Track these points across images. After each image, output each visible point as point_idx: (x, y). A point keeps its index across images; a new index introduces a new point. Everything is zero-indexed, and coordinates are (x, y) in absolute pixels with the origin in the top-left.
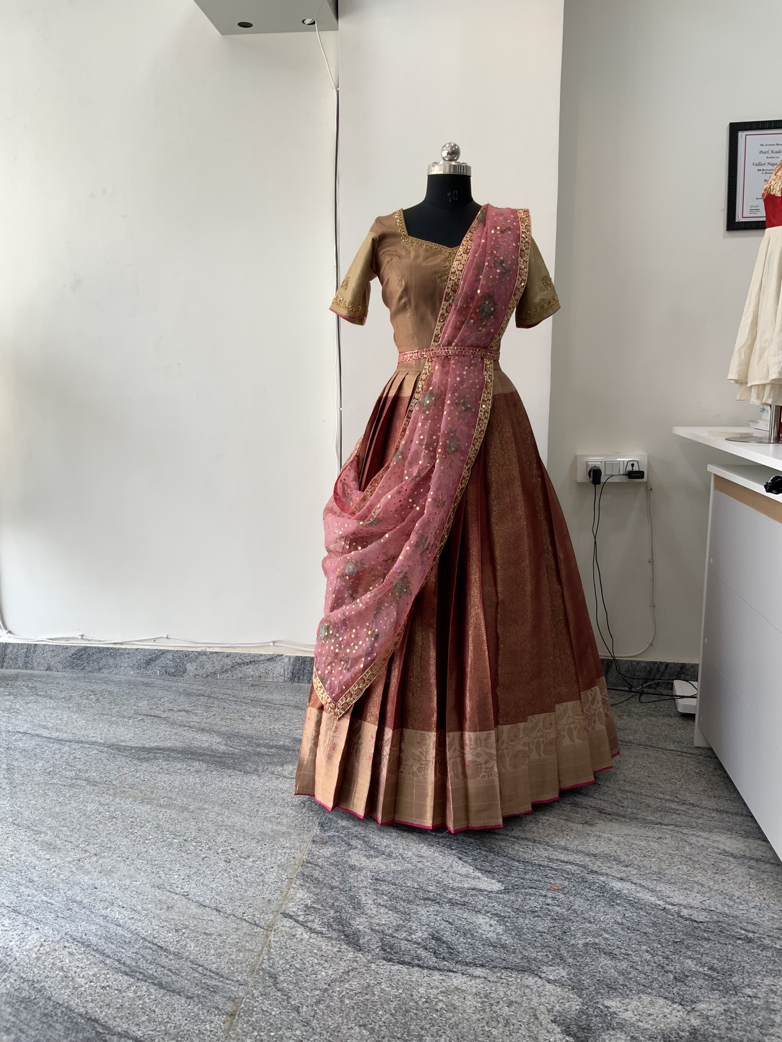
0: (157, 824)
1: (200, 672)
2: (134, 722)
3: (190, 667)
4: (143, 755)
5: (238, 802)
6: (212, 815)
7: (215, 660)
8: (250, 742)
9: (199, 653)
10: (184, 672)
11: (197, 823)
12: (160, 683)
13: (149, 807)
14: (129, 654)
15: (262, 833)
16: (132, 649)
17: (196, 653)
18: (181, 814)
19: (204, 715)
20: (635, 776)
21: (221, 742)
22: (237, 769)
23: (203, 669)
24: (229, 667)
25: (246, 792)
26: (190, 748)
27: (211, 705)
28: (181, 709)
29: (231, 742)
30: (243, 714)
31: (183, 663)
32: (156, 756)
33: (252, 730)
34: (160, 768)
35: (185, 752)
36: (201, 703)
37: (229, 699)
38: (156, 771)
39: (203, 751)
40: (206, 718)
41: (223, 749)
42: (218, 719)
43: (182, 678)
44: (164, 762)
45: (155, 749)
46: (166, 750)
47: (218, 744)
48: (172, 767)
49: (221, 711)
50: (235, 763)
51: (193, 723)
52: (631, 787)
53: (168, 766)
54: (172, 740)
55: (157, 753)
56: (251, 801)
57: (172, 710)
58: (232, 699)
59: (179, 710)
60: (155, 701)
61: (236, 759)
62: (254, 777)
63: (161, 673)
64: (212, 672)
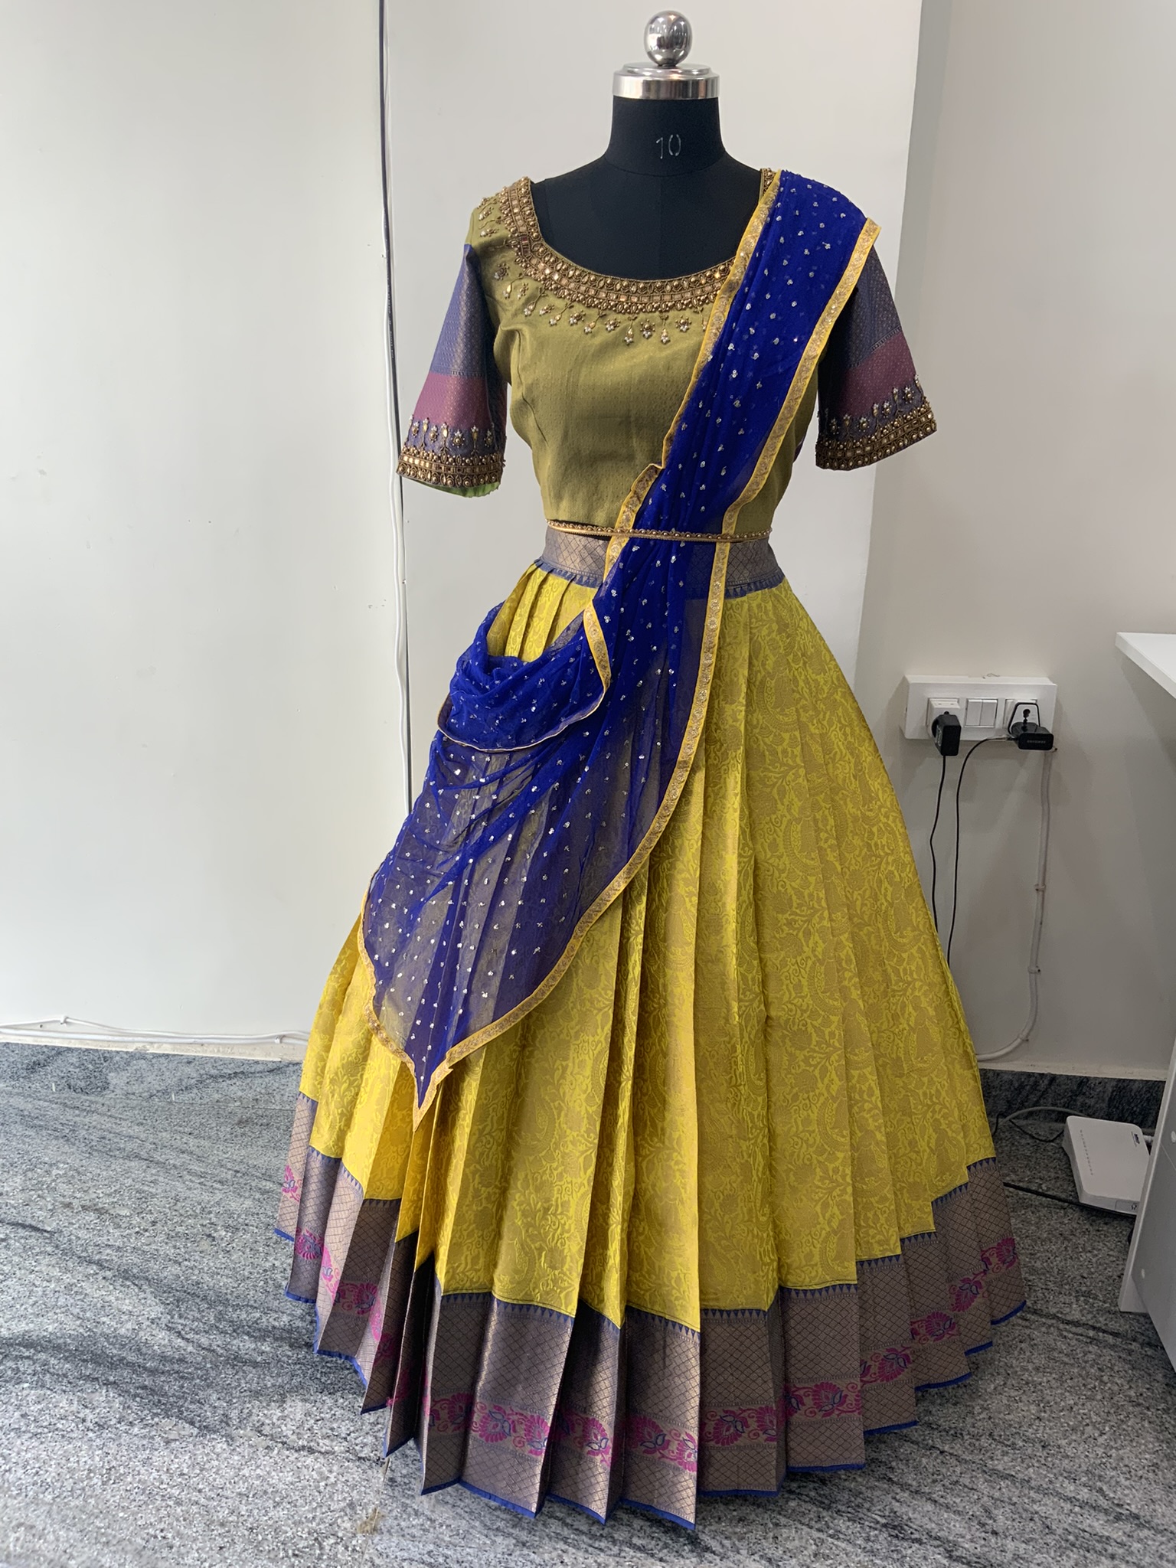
1: (136, 1088)
3: (115, 1079)
9: (132, 1055)
10: (105, 1088)
12: (55, 1113)
17: (125, 1056)
19: (134, 1222)
20: (1011, 1417)
21: (160, 1319)
22: (185, 1414)
23: (142, 1082)
24: (193, 1081)
25: (197, 1503)
26: (93, 1338)
27: (151, 1190)
28: (88, 1203)
29: (180, 1317)
30: (214, 1220)
31: (101, 1071)
32: (18, 1368)
33: (227, 1277)
34: (22, 1416)
35: (82, 1353)
36: (130, 1181)
37: (190, 1167)
38: (13, 1426)
39: (120, 1349)
40: (137, 1233)
41: (163, 1343)
42: (161, 1237)
43: (101, 1100)
44: (33, 1392)
45: (19, 1344)
46: (41, 1346)
47: (153, 1323)
48: (48, 1408)
49: (169, 1208)
50: (184, 1393)
51: (109, 1251)
52: (1006, 1458)
53: (40, 1407)
54: (58, 1311)
55: (22, 1358)
56: (207, 1538)
57: (68, 1205)
58: (196, 1167)
59: (83, 1207)
60: (40, 1176)
61: (187, 1378)
62: (220, 1445)
63: (60, 1088)
64: (159, 1089)
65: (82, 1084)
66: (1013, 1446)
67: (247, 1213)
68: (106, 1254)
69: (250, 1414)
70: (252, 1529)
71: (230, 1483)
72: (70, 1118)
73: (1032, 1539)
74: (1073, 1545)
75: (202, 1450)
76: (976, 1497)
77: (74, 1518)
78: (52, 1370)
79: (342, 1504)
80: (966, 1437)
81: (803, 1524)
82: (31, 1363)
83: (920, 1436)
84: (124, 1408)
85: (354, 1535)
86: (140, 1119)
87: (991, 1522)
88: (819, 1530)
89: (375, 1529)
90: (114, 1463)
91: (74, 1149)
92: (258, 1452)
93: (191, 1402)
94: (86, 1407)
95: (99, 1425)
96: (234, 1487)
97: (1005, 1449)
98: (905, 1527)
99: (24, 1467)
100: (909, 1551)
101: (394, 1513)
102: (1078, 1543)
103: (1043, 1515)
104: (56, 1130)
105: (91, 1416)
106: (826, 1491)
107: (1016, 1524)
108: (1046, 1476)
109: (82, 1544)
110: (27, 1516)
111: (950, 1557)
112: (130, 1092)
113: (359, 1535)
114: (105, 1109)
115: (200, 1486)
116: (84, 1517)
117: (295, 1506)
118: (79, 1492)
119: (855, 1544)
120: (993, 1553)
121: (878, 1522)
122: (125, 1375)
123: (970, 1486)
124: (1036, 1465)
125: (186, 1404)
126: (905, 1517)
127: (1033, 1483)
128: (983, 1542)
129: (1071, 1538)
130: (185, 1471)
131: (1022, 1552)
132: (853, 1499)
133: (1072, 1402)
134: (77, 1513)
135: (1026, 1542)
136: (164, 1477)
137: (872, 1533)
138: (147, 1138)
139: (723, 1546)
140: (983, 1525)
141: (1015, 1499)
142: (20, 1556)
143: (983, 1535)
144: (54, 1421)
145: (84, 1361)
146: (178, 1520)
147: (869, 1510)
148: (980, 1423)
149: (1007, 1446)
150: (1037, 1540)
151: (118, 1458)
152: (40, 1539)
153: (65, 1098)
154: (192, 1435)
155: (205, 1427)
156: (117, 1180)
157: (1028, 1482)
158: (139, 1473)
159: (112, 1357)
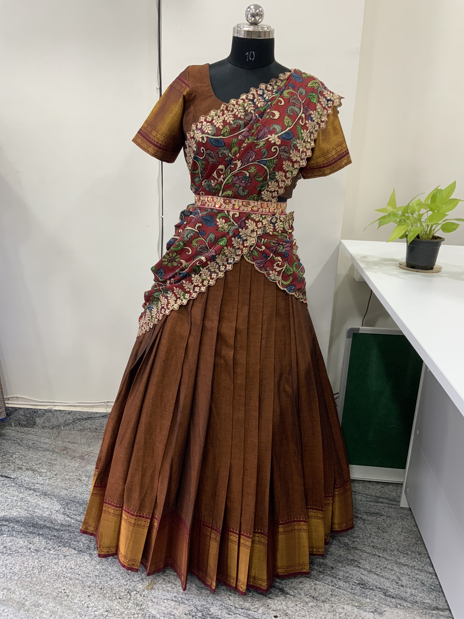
1: (47, 424)
3: (38, 420)
7: (59, 416)
9: (46, 411)
10: (34, 425)
12: (14, 434)
17: (43, 411)
19: (48, 474)
21: (60, 510)
22: (72, 546)
23: (50, 422)
24: (70, 421)
25: (78, 579)
26: (33, 518)
27: (54, 462)
28: (29, 468)
29: (68, 509)
30: (81, 473)
31: (33, 418)
34: (4, 547)
35: (28, 523)
36: (46, 459)
39: (44, 522)
40: (49, 478)
41: (62, 519)
42: (59, 480)
43: (32, 429)
44: (8, 538)
45: (2, 520)
46: (11, 521)
47: (57, 512)
48: (15, 544)
49: (62, 469)
50: (71, 538)
51: (38, 485)
52: (404, 558)
53: (11, 544)
54: (18, 508)
55: (3, 525)
56: (83, 593)
57: (21, 468)
59: (26, 469)
60: (8, 457)
61: (72, 532)
62: (86, 557)
63: (16, 425)
64: (56, 425)
65: (25, 423)
68: (37, 486)
70: (101, 589)
71: (92, 571)
72: (20, 436)
73: (417, 588)
75: (79, 559)
76: (394, 573)
77: (27, 586)
78: (16, 530)
79: (138, 579)
80: (388, 551)
81: (326, 584)
82: (7, 527)
83: (370, 550)
84: (46, 544)
85: (144, 591)
86: (49, 436)
87: (400, 582)
88: (332, 586)
89: (152, 588)
90: (43, 565)
91: (22, 448)
93: (74, 541)
94: (31, 544)
95: (36, 550)
96: (93, 573)
97: (404, 555)
98: (367, 584)
99: (6, 566)
100: (369, 593)
101: (160, 582)
103: (421, 579)
104: (14, 440)
105: (33, 547)
106: (334, 571)
107: (410, 583)
108: (421, 565)
109: (31, 596)
110: (7, 585)
111: (385, 595)
112: (44, 426)
113: (146, 590)
114: (34, 433)
115: (79, 573)
116: (31, 585)
117: (119, 580)
118: (29, 576)
119: (347, 591)
120: (402, 593)
121: (355, 583)
122: (46, 531)
123: (391, 569)
124: (416, 561)
125: (72, 542)
126: (366, 581)
127: (416, 567)
128: (398, 589)
129: (432, 587)
130: (73, 567)
131: (413, 593)
132: (345, 574)
134: (28, 583)
135: (415, 589)
136: (64, 570)
137: (353, 587)
138: (52, 443)
139: (294, 592)
140: (397, 583)
141: (409, 573)
142: (5, 601)
143: (398, 587)
144: (17, 549)
145: (29, 526)
146: (70, 586)
147: (351, 578)
148: (393, 546)
149: (404, 554)
150: (419, 589)
151: (45, 562)
152: (13, 594)
153: (18, 429)
154: (75, 554)
155: (80, 551)
156: (40, 459)
157: (414, 567)
158: (54, 568)
159: (41, 525)
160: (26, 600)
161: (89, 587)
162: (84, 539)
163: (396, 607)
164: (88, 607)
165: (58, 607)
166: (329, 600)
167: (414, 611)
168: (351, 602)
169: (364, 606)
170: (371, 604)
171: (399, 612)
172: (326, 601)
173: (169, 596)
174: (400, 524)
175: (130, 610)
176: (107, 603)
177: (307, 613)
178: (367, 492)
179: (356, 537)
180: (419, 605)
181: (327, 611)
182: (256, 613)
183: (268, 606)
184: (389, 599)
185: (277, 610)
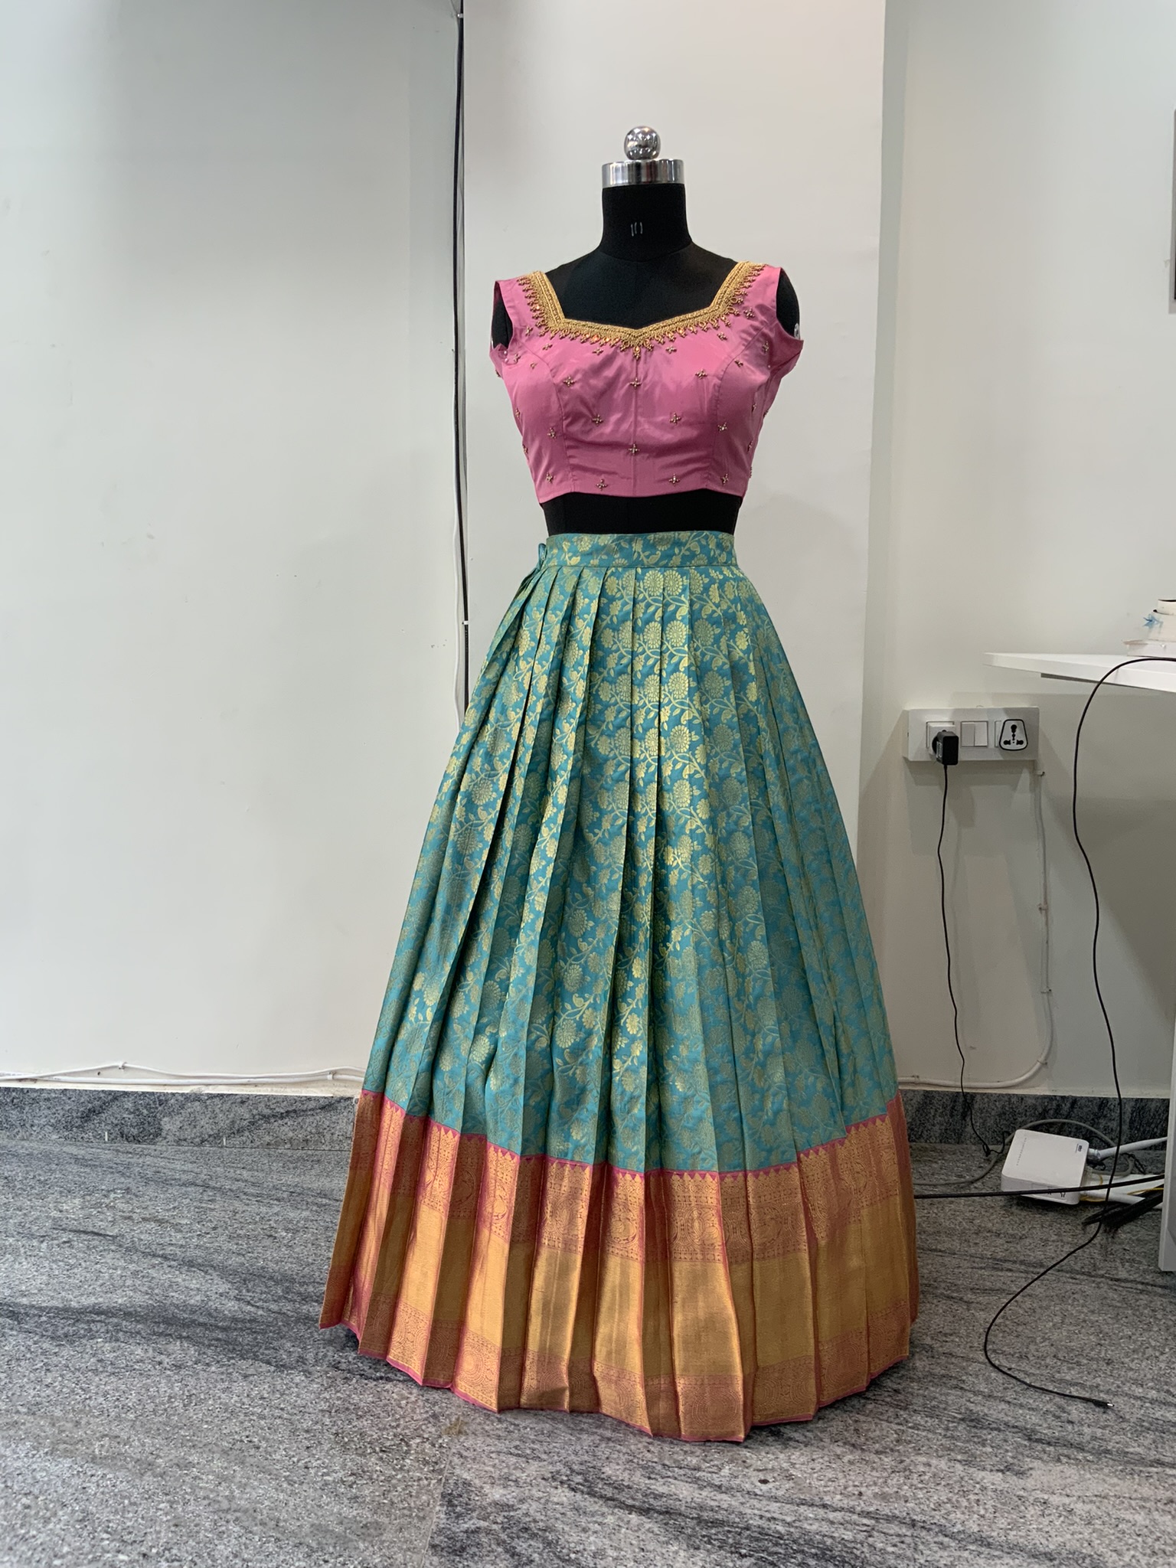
0: (83, 1511)
1: (189, 1133)
2: (50, 1248)
3: (168, 1124)
4: (65, 1327)
5: (264, 1444)
6: (208, 1481)
7: (217, 1111)
8: (287, 1290)
9: (187, 1097)
10: (157, 1135)
11: (171, 1503)
12: (108, 1157)
13: (67, 1462)
14: (48, 1100)
15: (317, 1529)
16: (54, 1091)
17: (180, 1098)
18: (137, 1481)
19: (195, 1228)
20: (1072, 1344)
21: (228, 1293)
22: (261, 1357)
23: (195, 1127)
24: (245, 1123)
26: (163, 1307)
27: (209, 1206)
28: (148, 1216)
29: (248, 1291)
30: (274, 1225)
31: (155, 1117)
32: (91, 1330)
33: (291, 1263)
34: (98, 1361)
35: (154, 1317)
36: (188, 1200)
37: (246, 1190)
38: (90, 1368)
39: (190, 1314)
40: (199, 1235)
41: (233, 1309)
42: (224, 1237)
43: (153, 1147)
44: (107, 1344)
45: (90, 1312)
46: (112, 1313)
47: (221, 1296)
48: (123, 1355)
49: (229, 1218)
50: (258, 1343)
51: (172, 1248)
52: (1072, 1372)
53: (115, 1354)
54: (126, 1289)
55: (93, 1321)
56: (293, 1441)
57: (130, 1218)
58: (252, 1190)
59: (143, 1219)
60: (97, 1198)
61: (259, 1333)
62: (298, 1378)
63: (112, 1137)
64: (212, 1133)
65: (135, 1131)
66: (1078, 1364)
67: (306, 1220)
68: (169, 1250)
69: (325, 1356)
70: (337, 1434)
71: (312, 1403)
72: (124, 1159)
73: (1107, 1426)
74: (1149, 1429)
75: (280, 1381)
77: (158, 1429)
78: (124, 1329)
79: (425, 1416)
80: (1031, 1359)
81: (882, 1420)
82: (103, 1325)
84: (199, 1354)
85: (440, 1437)
86: (193, 1159)
87: (1065, 1415)
88: (898, 1424)
90: (194, 1392)
91: (130, 1180)
92: (337, 1382)
93: (266, 1349)
94: (162, 1354)
95: (176, 1366)
96: (315, 1406)
97: (1071, 1365)
98: (983, 1420)
100: (990, 1436)
101: (478, 1420)
102: (1152, 1428)
104: (110, 1168)
105: (167, 1360)
106: (901, 1397)
108: (1113, 1383)
110: (110, 1429)
111: (1030, 1439)
112: (182, 1138)
113: (444, 1437)
114: (157, 1152)
115: (282, 1406)
116: (168, 1429)
117: (379, 1418)
118: (161, 1412)
119: (936, 1433)
120: (1071, 1435)
121: (955, 1417)
122: (198, 1331)
124: (1103, 1375)
125: (261, 1351)
126: (981, 1414)
127: (1101, 1388)
128: (1060, 1429)
129: (1145, 1424)
130: (266, 1395)
131: (1099, 1435)
132: (928, 1402)
133: (1130, 1333)
134: (160, 1426)
135: (1102, 1428)
137: (950, 1425)
138: (201, 1172)
139: (806, 1437)
140: (1059, 1417)
142: (106, 1458)
143: (1060, 1424)
144: (130, 1364)
145: (155, 1322)
146: (262, 1429)
147: (945, 1409)
148: (1043, 1349)
150: (1112, 1427)
151: (198, 1387)
152: (125, 1445)
153: (117, 1147)
154: (269, 1371)
155: (282, 1365)
156: (175, 1200)
157: (1097, 1387)
158: (220, 1398)
159: (183, 1320)
160: (158, 1456)
161: (307, 1431)
162: (289, 1344)
163: (1059, 1460)
164: (306, 1467)
165: (235, 1468)
166: (892, 1450)
167: (1102, 1469)
168: (946, 1453)
169: (978, 1460)
170: (996, 1456)
171: (1065, 1470)
172: (885, 1452)
173: (501, 1446)
174: (1057, 1309)
175: (408, 1471)
176: (352, 1460)
177: (840, 1475)
178: (972, 1251)
179: (951, 1335)
180: (1114, 1457)
181: (890, 1471)
182: (715, 1476)
183: (744, 1462)
184: (1039, 1447)
185: (766, 1469)
